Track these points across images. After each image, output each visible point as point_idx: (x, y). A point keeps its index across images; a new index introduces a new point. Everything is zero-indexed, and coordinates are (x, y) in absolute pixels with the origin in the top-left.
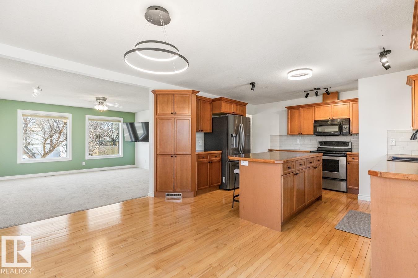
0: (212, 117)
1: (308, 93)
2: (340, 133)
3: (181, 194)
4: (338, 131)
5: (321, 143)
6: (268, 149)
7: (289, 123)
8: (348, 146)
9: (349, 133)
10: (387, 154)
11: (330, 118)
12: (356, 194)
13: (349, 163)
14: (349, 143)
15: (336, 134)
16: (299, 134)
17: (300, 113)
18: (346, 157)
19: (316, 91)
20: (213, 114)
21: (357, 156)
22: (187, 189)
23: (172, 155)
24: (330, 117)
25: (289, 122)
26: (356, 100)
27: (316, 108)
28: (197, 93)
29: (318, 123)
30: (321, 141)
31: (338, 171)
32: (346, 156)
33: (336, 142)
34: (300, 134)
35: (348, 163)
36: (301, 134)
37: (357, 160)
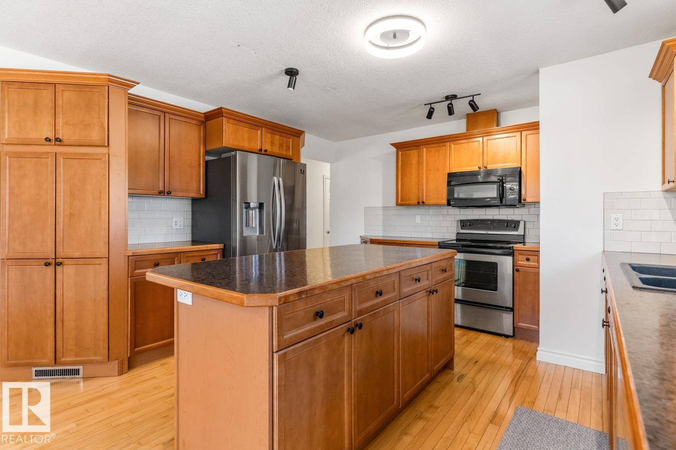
0: (204, 158)
1: (433, 108)
2: (501, 202)
3: (81, 368)
4: (496, 196)
5: (464, 224)
6: (361, 237)
7: (400, 180)
8: (517, 230)
9: (520, 202)
10: (604, 251)
11: (479, 168)
12: (532, 341)
13: (518, 270)
14: (518, 222)
15: (493, 202)
16: (418, 203)
17: (420, 156)
18: (513, 256)
19: (449, 102)
20: (207, 153)
21: (536, 253)
22: (95, 355)
23: (49, 261)
24: (481, 165)
25: (400, 177)
26: (534, 126)
27: (453, 145)
28: (132, 86)
29: (455, 180)
30: (464, 218)
31: (496, 289)
32: (512, 254)
33: (493, 221)
34: (421, 204)
35: (515, 270)
36: (423, 202)
37: (535, 262)
